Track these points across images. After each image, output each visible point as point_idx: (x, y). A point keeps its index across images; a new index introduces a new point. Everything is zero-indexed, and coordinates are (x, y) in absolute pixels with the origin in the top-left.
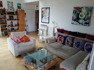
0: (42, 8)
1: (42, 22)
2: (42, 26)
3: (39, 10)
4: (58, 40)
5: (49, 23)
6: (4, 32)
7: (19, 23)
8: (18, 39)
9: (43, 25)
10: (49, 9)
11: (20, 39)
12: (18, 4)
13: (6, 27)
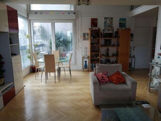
8: (104, 76)
11: (108, 77)
12: (121, 19)
13: (98, 58)
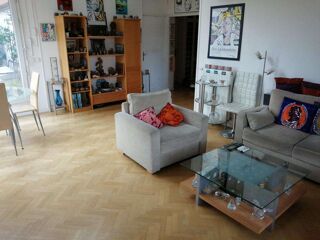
0: (212, 8)
1: (209, 57)
2: (212, 71)
3: (198, 17)
4: (285, 117)
5: (238, 59)
6: (79, 96)
7: (122, 65)
8: (153, 116)
9: (217, 67)
10: (240, 8)
11: (158, 116)
13: (86, 80)
